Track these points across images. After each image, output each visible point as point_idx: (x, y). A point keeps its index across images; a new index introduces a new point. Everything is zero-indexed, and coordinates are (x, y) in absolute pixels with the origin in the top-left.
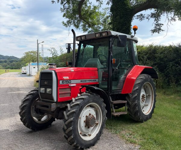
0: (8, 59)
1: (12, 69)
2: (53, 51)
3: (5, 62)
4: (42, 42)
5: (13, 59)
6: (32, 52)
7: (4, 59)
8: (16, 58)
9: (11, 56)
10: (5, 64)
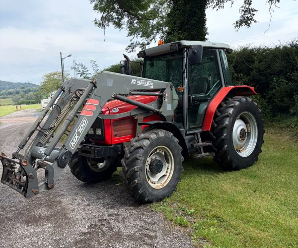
0: (22, 88)
1: (29, 103)
2: (80, 69)
3: (17, 93)
4: (69, 56)
5: (29, 88)
6: (55, 74)
7: (14, 88)
8: (33, 85)
9: (25, 83)
10: (16, 96)
